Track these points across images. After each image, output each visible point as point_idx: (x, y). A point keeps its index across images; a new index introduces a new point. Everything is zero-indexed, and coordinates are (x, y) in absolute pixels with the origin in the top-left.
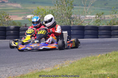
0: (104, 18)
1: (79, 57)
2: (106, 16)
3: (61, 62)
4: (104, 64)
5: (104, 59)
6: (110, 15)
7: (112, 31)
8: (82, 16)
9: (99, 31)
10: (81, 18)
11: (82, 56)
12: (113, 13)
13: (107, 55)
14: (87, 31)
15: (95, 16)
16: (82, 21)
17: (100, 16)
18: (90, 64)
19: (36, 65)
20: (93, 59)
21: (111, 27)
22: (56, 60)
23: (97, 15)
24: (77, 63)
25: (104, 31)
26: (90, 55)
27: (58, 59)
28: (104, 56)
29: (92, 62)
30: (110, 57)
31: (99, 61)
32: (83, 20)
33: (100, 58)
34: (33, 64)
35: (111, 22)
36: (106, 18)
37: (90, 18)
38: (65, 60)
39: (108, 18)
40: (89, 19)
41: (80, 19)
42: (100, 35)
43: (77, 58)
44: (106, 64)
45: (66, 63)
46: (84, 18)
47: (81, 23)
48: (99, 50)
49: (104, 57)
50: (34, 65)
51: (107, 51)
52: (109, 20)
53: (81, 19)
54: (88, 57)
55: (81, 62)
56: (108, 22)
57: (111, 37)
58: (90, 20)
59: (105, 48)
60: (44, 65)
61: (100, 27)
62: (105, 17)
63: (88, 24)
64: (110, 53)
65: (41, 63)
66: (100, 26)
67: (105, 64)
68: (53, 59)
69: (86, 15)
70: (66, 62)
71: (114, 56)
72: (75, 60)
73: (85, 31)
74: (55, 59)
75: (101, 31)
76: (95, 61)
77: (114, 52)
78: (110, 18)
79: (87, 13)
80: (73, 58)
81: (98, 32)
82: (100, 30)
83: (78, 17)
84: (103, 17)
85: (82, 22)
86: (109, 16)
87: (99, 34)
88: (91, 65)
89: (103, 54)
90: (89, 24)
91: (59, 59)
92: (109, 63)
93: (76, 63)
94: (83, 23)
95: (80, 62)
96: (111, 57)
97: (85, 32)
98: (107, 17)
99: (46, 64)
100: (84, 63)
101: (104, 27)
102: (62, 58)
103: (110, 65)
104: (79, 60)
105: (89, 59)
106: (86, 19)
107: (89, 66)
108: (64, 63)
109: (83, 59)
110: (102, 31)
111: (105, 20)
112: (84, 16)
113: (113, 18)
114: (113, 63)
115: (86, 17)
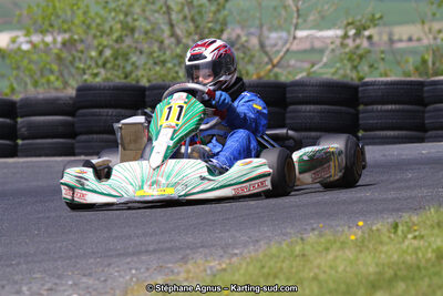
0: (391, 41)
1: (257, 241)
2: (402, 32)
3: (160, 269)
4: (380, 274)
5: (385, 249)
6: (419, 26)
7: (426, 105)
8: (274, 35)
9: (361, 107)
10: (267, 43)
11: (269, 234)
12: (434, 15)
13: (396, 227)
14: (300, 107)
15: (340, 32)
16: (275, 61)
17: (365, 29)
18: (312, 274)
19: (35, 288)
20: (327, 249)
21: (421, 84)
22: (135, 259)
23: (349, 24)
24: (242, 271)
25: (389, 107)
26: (313, 229)
27: (147, 251)
28: (384, 230)
29: (319, 267)
30: (415, 238)
31: (358, 259)
32: (278, 52)
33: (360, 245)
34: (16, 283)
35: (424, 62)
36: (401, 40)
37: (318, 45)
38: (184, 260)
39: (410, 39)
40: (312, 50)
41: (262, 46)
42: (365, 130)
43: (245, 245)
44: (396, 275)
45: (188, 272)
46: (286, 43)
47: (270, 67)
48: (358, 201)
49: (385, 239)
50: (25, 289)
51: (398, 210)
52: (413, 52)
53: (268, 49)
54: (302, 239)
55: (263, 267)
56: (411, 60)
57: (421, 140)
58: (314, 51)
59: (392, 195)
60: (75, 284)
61: (367, 84)
62: (396, 37)
63: (304, 74)
64: (415, 218)
65: (59, 277)
66: (366, 80)
67: (389, 273)
68: (119, 255)
69: (296, 27)
70: (190, 266)
71: (436, 231)
72: (236, 254)
73: (292, 107)
74: (134, 254)
75: (370, 107)
76: (336, 258)
77: (437, 211)
78: (419, 40)
79: (299, 16)
80: (225, 247)
81: (358, 113)
82: (366, 104)
83: (254, 41)
84: (385, 38)
85: (274, 66)
86: (414, 30)
87: (361, 122)
88: (315, 278)
89: (381, 225)
90: (308, 75)
91: (155, 251)
92: (409, 267)
93: (238, 270)
94: (276, 70)
95: (258, 265)
96: (422, 237)
97: (288, 115)
98: (405, 37)
99: (84, 280)
100: (281, 269)
101: (387, 84)
102: (171, 250)
103: (413, 279)
104: (253, 254)
105: (308, 248)
106: (295, 47)
107: (306, 283)
108: (178, 273)
109: (274, 250)
110: (379, 107)
111: (394, 52)
112: (284, 34)
113: (435, 38)
114: (426, 269)
115: (295, 38)
